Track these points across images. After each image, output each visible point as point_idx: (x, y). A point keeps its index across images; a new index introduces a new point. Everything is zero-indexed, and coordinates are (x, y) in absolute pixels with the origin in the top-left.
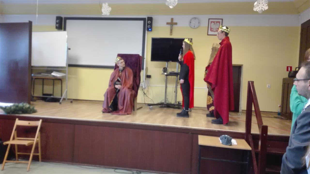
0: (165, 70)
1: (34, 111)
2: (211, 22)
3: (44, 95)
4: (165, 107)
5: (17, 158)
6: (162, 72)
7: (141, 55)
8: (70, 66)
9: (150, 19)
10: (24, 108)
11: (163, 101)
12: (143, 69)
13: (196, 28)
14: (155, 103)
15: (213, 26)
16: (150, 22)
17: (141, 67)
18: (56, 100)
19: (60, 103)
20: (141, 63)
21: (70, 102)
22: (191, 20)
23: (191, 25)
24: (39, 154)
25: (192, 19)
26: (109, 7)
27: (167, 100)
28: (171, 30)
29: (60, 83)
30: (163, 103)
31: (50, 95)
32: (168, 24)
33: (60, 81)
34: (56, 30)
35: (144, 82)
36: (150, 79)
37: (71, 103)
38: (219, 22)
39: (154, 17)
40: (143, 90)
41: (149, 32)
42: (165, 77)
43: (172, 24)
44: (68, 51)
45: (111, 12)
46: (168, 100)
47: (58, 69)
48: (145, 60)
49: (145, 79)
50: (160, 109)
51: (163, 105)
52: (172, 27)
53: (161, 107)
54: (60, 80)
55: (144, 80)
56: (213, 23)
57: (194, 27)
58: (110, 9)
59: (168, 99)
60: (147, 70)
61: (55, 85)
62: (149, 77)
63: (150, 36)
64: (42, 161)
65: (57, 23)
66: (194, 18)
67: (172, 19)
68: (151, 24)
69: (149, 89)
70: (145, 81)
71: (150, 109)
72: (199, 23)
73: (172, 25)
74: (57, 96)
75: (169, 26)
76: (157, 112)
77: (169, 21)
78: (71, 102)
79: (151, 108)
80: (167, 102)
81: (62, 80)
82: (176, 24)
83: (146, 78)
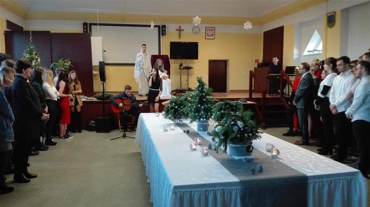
0: (181, 65)
2: (208, 30)
6: (179, 67)
11: (179, 88)
15: (209, 32)
16: (164, 28)
22: (193, 28)
23: (194, 31)
25: (195, 27)
28: (180, 35)
32: (177, 30)
38: (213, 30)
39: (167, 25)
41: (163, 36)
42: (180, 70)
43: (180, 30)
44: (103, 53)
46: (182, 87)
51: (179, 91)
52: (180, 32)
56: (209, 30)
57: (196, 33)
63: (167, 40)
65: (84, 29)
67: (180, 27)
68: (165, 31)
72: (199, 30)
75: (178, 32)
77: (178, 28)
82: (183, 30)
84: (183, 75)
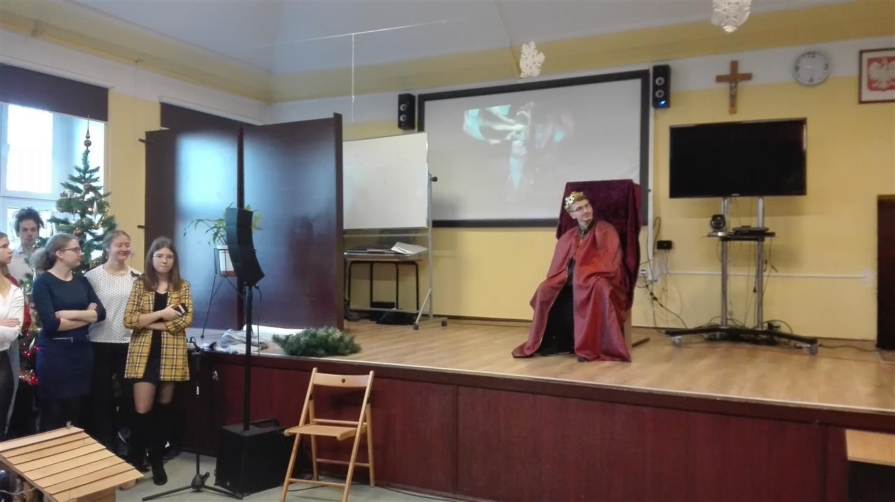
0: (718, 222)
1: (355, 350)
2: (870, 61)
3: (373, 304)
4: (723, 339)
5: (315, 474)
6: (711, 230)
7: (637, 181)
8: (437, 224)
9: (663, 72)
10: (330, 340)
11: (718, 321)
12: (646, 224)
13: (816, 85)
14: (691, 326)
15: (876, 72)
16: (663, 80)
17: (641, 218)
18: (405, 319)
19: (416, 328)
20: (638, 206)
21: (440, 324)
22: (798, 61)
23: (798, 76)
24: (370, 465)
25: (804, 55)
26: (538, 53)
27: (729, 317)
28: (733, 99)
29: (414, 273)
30: (718, 325)
31: (391, 305)
32: (720, 79)
33: (414, 267)
34: (400, 131)
35: (652, 262)
36: (670, 251)
37: (444, 327)
39: (674, 64)
40: (647, 286)
41: (660, 111)
42: (720, 243)
43: (734, 78)
44: (430, 186)
45: (544, 67)
46: (733, 317)
47: (407, 235)
48: (650, 195)
49: (654, 254)
50: (706, 345)
51: (718, 334)
52: (736, 86)
53: (710, 340)
54: (413, 263)
55: (651, 258)
56: (875, 64)
57: (811, 80)
58: (541, 57)
59: (731, 314)
60: (657, 225)
61: (400, 278)
62: (664, 246)
63: (662, 124)
64: (376, 485)
65: (400, 113)
66: (808, 53)
67: (734, 65)
68: (666, 87)
69: (666, 283)
70: (654, 261)
71: (674, 344)
72: (827, 66)
73: (736, 83)
74: (407, 307)
75: (725, 86)
76: (699, 356)
77: (726, 71)
78: (444, 324)
79: (677, 341)
80: (730, 323)
81: (418, 263)
82: (748, 77)
83: (656, 250)
84: (735, 266)
